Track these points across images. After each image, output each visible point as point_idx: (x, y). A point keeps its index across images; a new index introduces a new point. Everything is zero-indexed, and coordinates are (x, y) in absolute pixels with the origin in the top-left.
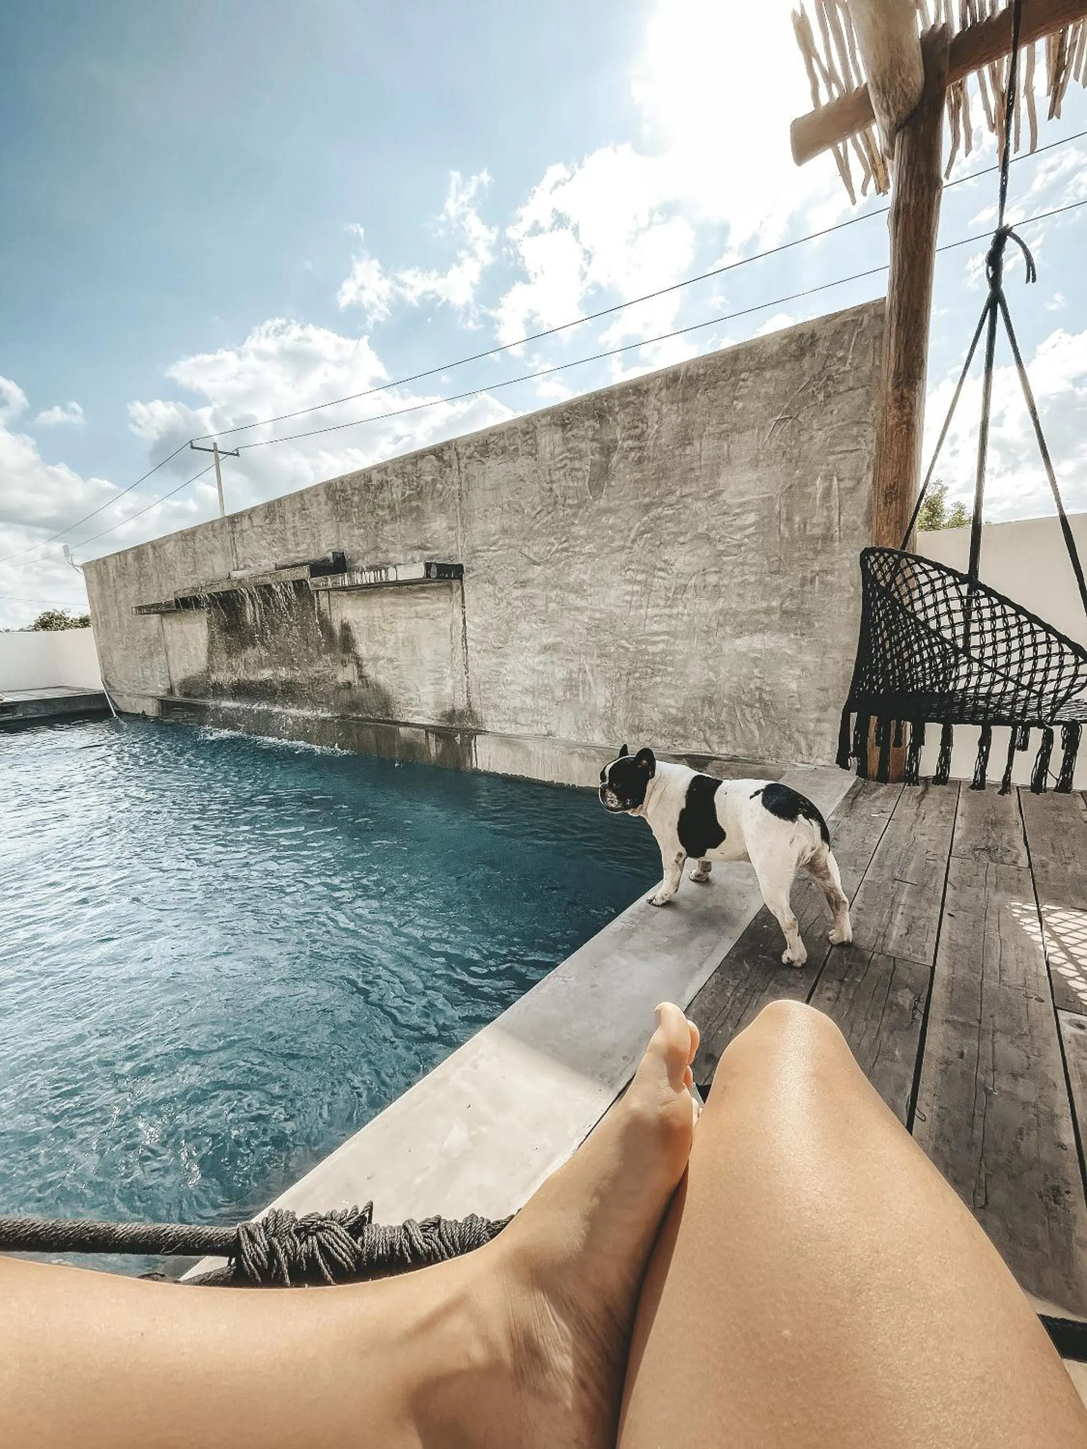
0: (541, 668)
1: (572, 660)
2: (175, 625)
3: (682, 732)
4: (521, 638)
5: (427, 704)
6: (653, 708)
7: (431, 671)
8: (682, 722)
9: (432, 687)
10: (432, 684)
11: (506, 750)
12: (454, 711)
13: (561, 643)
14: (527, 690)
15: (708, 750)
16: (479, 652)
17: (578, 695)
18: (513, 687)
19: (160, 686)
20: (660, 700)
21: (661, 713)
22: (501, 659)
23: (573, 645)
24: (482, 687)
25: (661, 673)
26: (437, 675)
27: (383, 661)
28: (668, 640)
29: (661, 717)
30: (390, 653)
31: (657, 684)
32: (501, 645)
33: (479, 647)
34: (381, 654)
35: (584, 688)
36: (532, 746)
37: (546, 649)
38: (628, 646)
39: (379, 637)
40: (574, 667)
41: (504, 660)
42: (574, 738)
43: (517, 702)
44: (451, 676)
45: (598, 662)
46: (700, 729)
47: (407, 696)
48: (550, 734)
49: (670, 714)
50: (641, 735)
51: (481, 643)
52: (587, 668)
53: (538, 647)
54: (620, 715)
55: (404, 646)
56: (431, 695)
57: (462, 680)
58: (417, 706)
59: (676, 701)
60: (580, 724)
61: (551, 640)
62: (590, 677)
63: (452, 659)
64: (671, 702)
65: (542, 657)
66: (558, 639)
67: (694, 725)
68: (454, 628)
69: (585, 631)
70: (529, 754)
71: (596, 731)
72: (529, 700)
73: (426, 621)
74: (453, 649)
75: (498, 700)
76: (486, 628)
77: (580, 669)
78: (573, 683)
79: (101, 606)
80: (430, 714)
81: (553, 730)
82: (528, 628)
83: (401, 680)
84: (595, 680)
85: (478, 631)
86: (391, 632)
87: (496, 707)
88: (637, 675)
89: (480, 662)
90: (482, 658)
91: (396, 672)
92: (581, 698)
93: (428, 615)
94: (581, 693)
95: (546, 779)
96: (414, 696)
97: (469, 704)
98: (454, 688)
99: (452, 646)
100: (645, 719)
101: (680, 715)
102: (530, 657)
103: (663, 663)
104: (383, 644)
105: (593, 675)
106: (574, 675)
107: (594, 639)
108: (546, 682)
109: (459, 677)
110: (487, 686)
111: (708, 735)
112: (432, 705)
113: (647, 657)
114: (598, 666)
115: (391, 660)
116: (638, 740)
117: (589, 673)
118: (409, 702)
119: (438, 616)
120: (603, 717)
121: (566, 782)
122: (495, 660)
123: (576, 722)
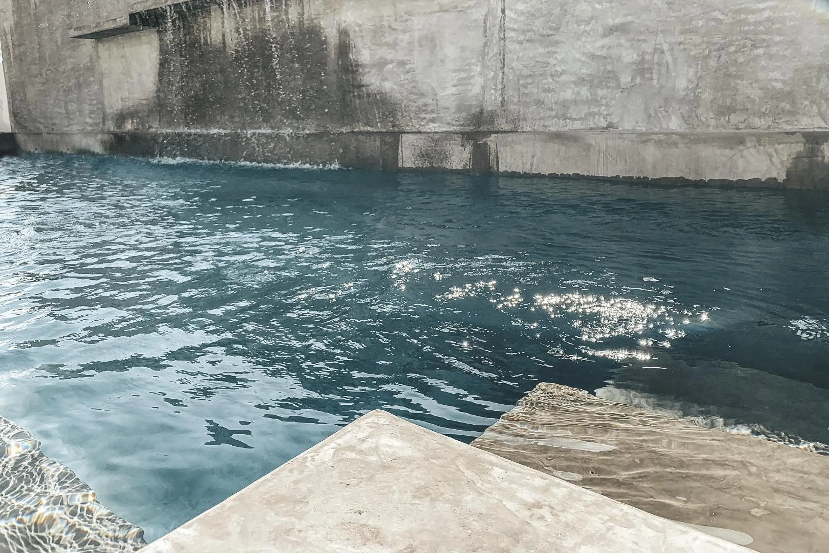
0: (604, 53)
1: (645, 41)
2: (115, 50)
3: (788, 107)
4: (578, 23)
5: (447, 108)
6: (751, 84)
7: (455, 71)
8: (790, 96)
9: (455, 89)
10: (455, 86)
11: (556, 146)
12: (481, 112)
13: (630, 23)
14: (583, 80)
15: (823, 125)
16: (521, 43)
17: (652, 79)
18: (563, 78)
19: (88, 120)
20: (761, 75)
21: (761, 89)
22: (550, 49)
23: (648, 23)
24: (521, 82)
25: (765, 44)
26: (463, 75)
27: (391, 66)
28: (777, 7)
29: (760, 93)
30: (400, 56)
31: (758, 56)
32: (551, 32)
33: (521, 38)
34: (389, 57)
35: (659, 70)
36: (591, 139)
37: (611, 31)
38: (722, 17)
39: (389, 39)
40: (648, 48)
41: (554, 49)
42: (642, 128)
43: (568, 94)
44: (481, 74)
45: (681, 38)
46: (813, 102)
47: (420, 102)
48: (610, 126)
49: (774, 88)
50: (732, 116)
51: (524, 32)
52: (666, 47)
53: (600, 30)
54: (707, 96)
55: (421, 46)
56: (454, 98)
57: (495, 78)
58: (432, 112)
59: (784, 74)
60: (652, 112)
61: (618, 21)
62: (668, 57)
63: (483, 55)
64: (777, 75)
65: (606, 41)
66: (629, 18)
67: (806, 99)
68: (490, 18)
69: (665, 6)
70: (588, 148)
71: (673, 118)
72: (585, 92)
73: (452, 15)
74: (485, 44)
75: (543, 95)
76: (533, 15)
77: (656, 49)
78: (646, 66)
79: (15, 37)
80: (449, 119)
81: (615, 120)
82: (589, 9)
83: (415, 85)
84: (675, 60)
85: (522, 18)
86: (404, 31)
87: (539, 103)
88: (732, 49)
89: (521, 54)
90: (525, 49)
91: (409, 76)
92: (655, 82)
93: (456, 7)
94: (655, 77)
95: (610, 174)
96: (430, 101)
97: (503, 103)
98: (483, 88)
99: (484, 40)
100: (739, 98)
101: (787, 89)
102: (590, 43)
103: (767, 33)
104: (393, 46)
105: (672, 55)
106: (647, 57)
107: (677, 14)
108: (609, 68)
109: (492, 74)
110: (529, 80)
111: (823, 108)
112: (453, 110)
113: (746, 28)
114: (680, 44)
115: (402, 63)
116: (729, 122)
117: (667, 53)
118: (423, 109)
119: (469, 7)
120: (682, 101)
121: (635, 175)
122: (541, 50)
123: (646, 109)
